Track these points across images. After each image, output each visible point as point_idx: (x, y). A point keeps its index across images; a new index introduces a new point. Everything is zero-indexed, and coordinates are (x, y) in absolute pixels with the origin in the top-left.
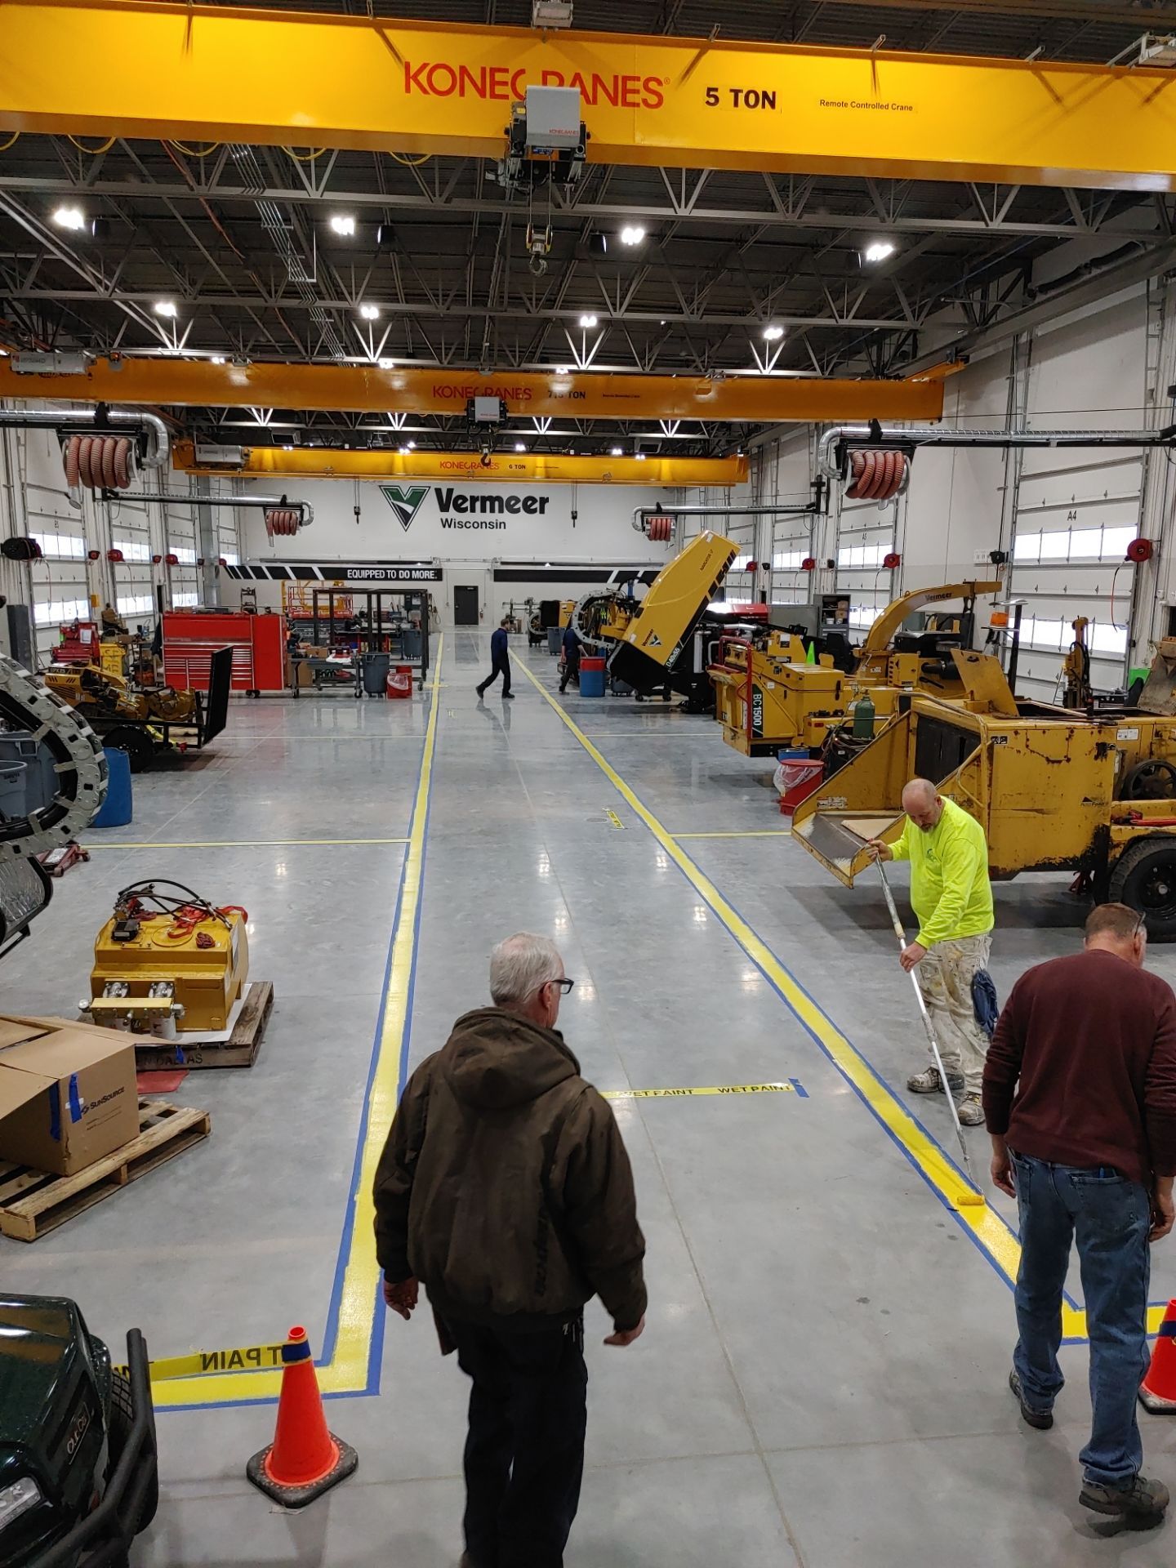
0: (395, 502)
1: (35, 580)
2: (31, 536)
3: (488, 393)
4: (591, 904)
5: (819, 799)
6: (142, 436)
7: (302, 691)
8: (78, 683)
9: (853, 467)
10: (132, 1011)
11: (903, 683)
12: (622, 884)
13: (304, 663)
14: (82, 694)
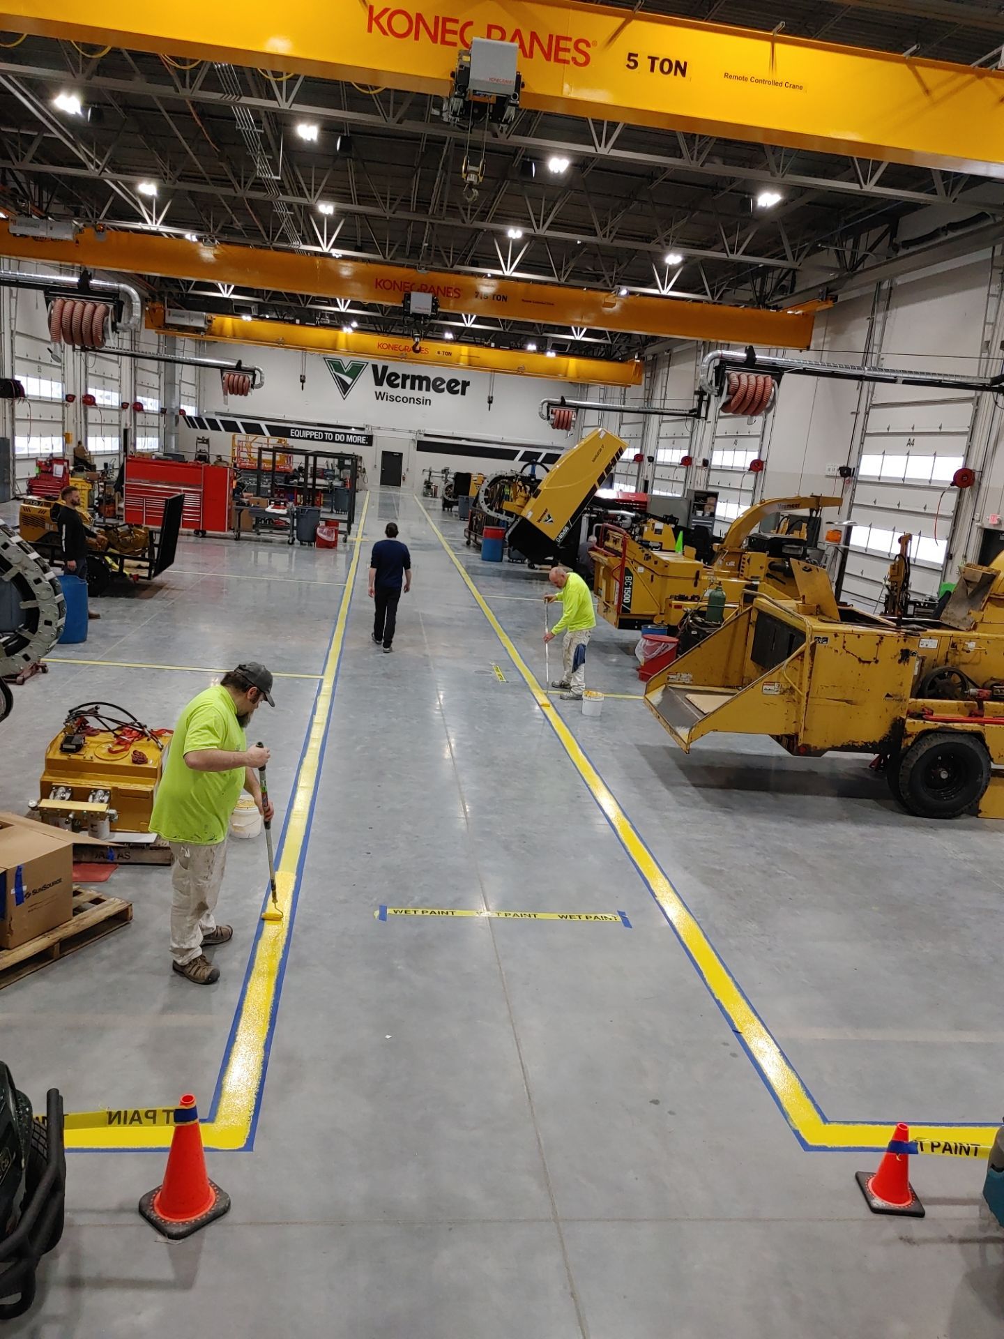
0: (337, 374)
1: (17, 417)
2: (17, 378)
3: (423, 289)
5: (669, 673)
6: (118, 301)
7: (243, 535)
8: (48, 514)
9: (728, 386)
10: (73, 813)
11: (752, 577)
12: (498, 731)
13: (246, 510)
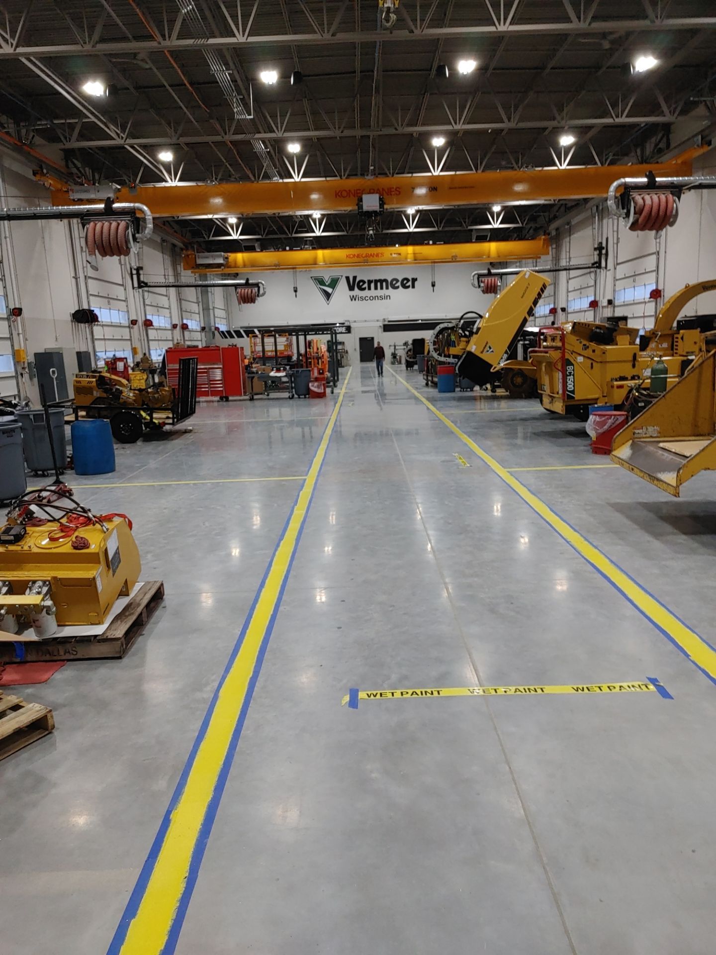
0: (321, 287)
1: (96, 337)
2: (92, 309)
3: (371, 191)
4: (442, 518)
7: (255, 397)
8: (94, 384)
9: (635, 207)
11: (687, 353)
12: (468, 503)
13: (256, 376)
14: (97, 392)
